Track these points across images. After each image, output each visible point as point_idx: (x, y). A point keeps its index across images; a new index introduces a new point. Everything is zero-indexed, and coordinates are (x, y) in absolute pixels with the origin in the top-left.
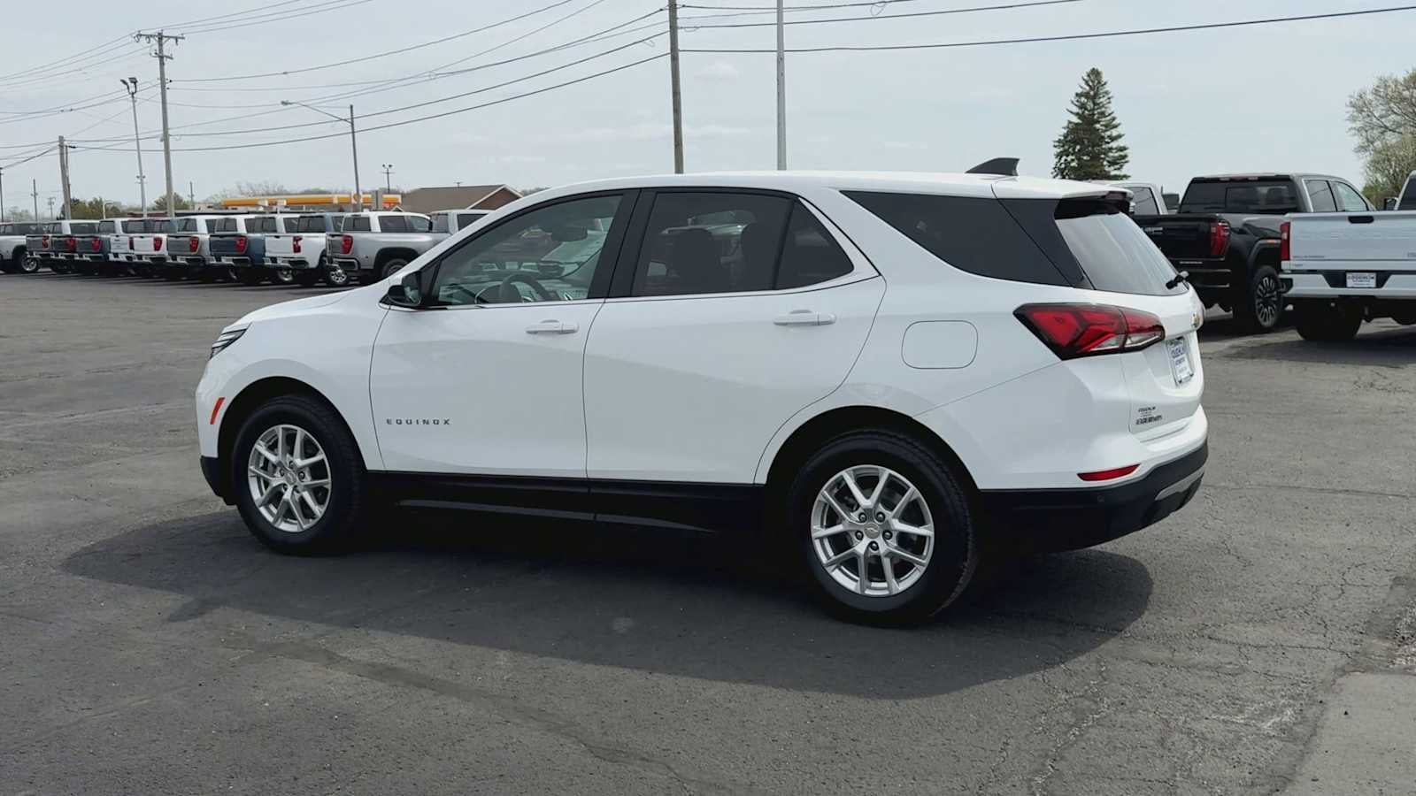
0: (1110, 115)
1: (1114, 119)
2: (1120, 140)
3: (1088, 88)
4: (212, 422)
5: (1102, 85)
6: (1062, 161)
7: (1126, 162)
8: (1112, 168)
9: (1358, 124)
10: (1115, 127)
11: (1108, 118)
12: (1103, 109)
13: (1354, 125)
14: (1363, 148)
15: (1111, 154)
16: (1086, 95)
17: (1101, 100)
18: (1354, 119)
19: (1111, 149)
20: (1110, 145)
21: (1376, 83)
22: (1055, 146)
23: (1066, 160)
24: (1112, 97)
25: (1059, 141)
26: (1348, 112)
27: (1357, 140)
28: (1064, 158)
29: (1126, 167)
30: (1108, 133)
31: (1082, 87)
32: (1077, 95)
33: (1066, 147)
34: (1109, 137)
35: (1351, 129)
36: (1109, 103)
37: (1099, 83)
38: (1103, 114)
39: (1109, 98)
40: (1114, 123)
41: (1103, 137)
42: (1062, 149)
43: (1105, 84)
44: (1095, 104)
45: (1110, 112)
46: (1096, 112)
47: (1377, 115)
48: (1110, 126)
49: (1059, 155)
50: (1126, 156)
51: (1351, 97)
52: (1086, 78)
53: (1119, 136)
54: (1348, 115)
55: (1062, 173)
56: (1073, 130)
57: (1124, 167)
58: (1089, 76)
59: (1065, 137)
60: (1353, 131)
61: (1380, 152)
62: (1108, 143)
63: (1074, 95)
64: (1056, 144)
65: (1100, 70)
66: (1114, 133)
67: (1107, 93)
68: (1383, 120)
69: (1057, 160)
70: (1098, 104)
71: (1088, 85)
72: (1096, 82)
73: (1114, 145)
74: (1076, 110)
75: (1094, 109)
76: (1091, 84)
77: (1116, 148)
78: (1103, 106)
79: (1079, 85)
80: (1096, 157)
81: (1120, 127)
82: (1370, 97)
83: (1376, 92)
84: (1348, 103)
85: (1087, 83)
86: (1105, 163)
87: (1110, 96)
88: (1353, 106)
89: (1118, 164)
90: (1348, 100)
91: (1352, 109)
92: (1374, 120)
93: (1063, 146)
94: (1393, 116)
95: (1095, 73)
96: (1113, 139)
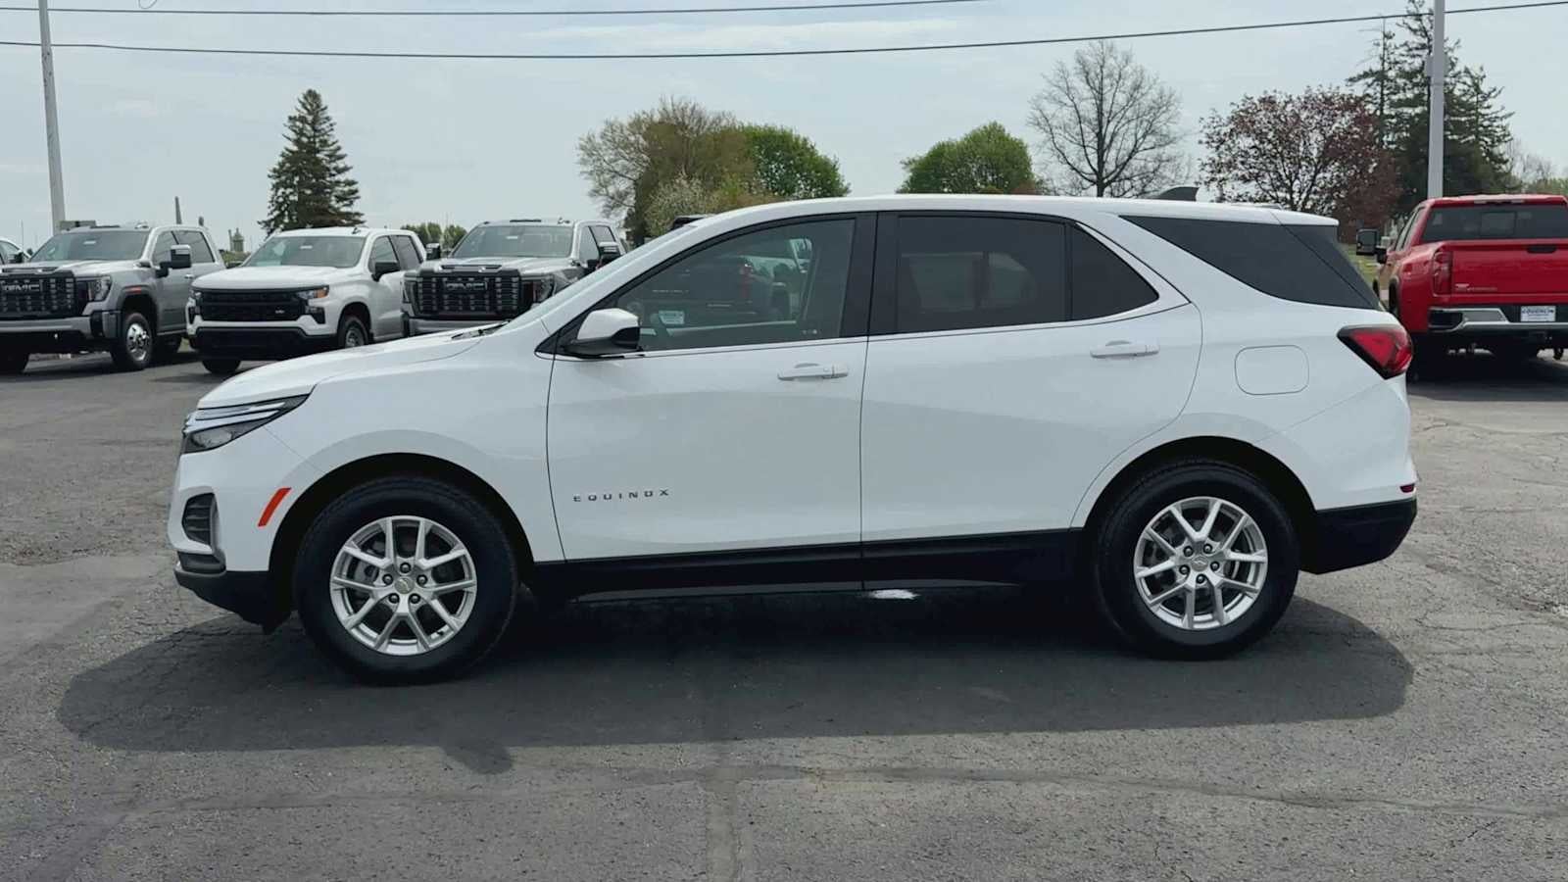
0: (334, 143)
1: (339, 148)
2: (347, 173)
3: (305, 111)
4: (263, 522)
5: (323, 110)
6: (280, 193)
7: (358, 198)
8: (341, 204)
9: (590, 168)
10: (341, 157)
11: (332, 148)
12: (326, 137)
13: (585, 169)
14: (595, 193)
15: (337, 188)
16: (303, 119)
17: (324, 126)
18: (584, 162)
19: (338, 183)
20: (337, 178)
21: (603, 126)
22: (269, 176)
23: (283, 193)
24: (335, 124)
25: (275, 171)
26: (578, 155)
27: (590, 185)
28: (281, 190)
29: (356, 202)
30: (334, 165)
31: (299, 111)
32: (290, 118)
33: (283, 178)
34: (335, 169)
35: (582, 173)
36: (332, 130)
37: (318, 106)
38: (324, 143)
39: (331, 125)
40: (339, 153)
41: (328, 169)
42: (277, 180)
43: (326, 108)
44: (315, 130)
45: (334, 140)
46: (317, 140)
47: (606, 158)
48: (334, 156)
49: (276, 187)
50: (356, 191)
51: (581, 139)
52: (302, 100)
53: (346, 169)
54: (579, 158)
55: (280, 207)
56: (290, 158)
57: (355, 203)
58: (305, 98)
59: (282, 165)
60: (586, 175)
61: (612, 198)
62: (334, 175)
63: (287, 119)
64: (271, 174)
65: (318, 92)
66: (341, 164)
67: (328, 119)
68: (613, 164)
69: (273, 193)
70: (319, 131)
71: (306, 108)
72: (315, 105)
73: (341, 177)
74: (293, 135)
75: (314, 137)
76: (309, 107)
77: (344, 182)
78: (326, 133)
79: (295, 108)
80: (320, 190)
81: (345, 160)
82: (598, 140)
83: (603, 136)
84: (578, 146)
85: (304, 106)
86: (333, 198)
87: (331, 122)
88: (583, 148)
89: (346, 199)
90: (577, 143)
91: (582, 152)
92: (604, 164)
93: (279, 177)
94: (623, 161)
95: (312, 97)
96: (340, 171)
